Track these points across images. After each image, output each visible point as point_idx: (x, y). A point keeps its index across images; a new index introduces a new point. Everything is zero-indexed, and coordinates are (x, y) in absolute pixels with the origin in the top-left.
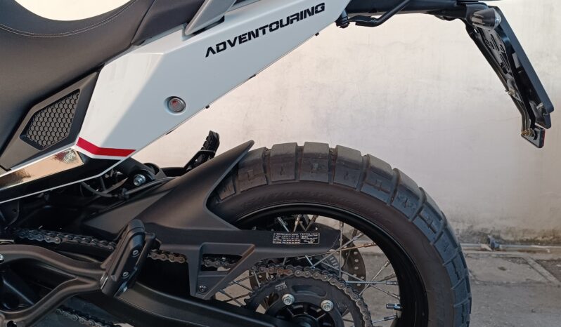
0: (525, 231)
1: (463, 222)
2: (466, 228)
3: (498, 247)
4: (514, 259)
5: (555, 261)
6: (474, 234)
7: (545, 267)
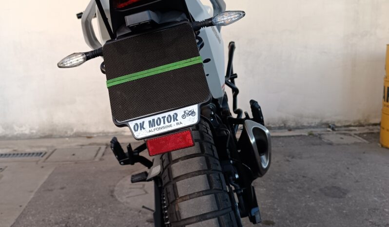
1: (318, 118)
2: (319, 121)
3: (335, 129)
5: (362, 134)
6: (323, 124)
7: (360, 137)
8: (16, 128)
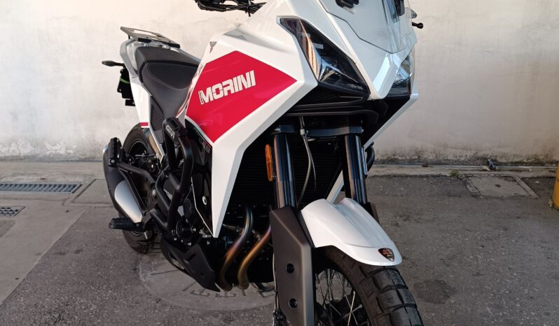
0: (515, 155)
1: (471, 150)
2: (472, 154)
3: (495, 168)
4: (506, 178)
5: (535, 178)
6: (478, 159)
7: (527, 184)
8: (48, 146)
